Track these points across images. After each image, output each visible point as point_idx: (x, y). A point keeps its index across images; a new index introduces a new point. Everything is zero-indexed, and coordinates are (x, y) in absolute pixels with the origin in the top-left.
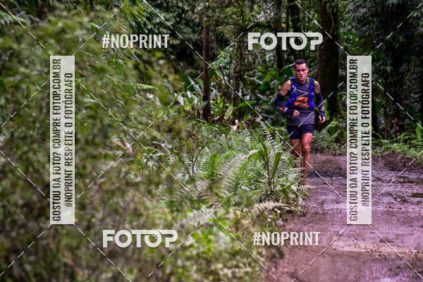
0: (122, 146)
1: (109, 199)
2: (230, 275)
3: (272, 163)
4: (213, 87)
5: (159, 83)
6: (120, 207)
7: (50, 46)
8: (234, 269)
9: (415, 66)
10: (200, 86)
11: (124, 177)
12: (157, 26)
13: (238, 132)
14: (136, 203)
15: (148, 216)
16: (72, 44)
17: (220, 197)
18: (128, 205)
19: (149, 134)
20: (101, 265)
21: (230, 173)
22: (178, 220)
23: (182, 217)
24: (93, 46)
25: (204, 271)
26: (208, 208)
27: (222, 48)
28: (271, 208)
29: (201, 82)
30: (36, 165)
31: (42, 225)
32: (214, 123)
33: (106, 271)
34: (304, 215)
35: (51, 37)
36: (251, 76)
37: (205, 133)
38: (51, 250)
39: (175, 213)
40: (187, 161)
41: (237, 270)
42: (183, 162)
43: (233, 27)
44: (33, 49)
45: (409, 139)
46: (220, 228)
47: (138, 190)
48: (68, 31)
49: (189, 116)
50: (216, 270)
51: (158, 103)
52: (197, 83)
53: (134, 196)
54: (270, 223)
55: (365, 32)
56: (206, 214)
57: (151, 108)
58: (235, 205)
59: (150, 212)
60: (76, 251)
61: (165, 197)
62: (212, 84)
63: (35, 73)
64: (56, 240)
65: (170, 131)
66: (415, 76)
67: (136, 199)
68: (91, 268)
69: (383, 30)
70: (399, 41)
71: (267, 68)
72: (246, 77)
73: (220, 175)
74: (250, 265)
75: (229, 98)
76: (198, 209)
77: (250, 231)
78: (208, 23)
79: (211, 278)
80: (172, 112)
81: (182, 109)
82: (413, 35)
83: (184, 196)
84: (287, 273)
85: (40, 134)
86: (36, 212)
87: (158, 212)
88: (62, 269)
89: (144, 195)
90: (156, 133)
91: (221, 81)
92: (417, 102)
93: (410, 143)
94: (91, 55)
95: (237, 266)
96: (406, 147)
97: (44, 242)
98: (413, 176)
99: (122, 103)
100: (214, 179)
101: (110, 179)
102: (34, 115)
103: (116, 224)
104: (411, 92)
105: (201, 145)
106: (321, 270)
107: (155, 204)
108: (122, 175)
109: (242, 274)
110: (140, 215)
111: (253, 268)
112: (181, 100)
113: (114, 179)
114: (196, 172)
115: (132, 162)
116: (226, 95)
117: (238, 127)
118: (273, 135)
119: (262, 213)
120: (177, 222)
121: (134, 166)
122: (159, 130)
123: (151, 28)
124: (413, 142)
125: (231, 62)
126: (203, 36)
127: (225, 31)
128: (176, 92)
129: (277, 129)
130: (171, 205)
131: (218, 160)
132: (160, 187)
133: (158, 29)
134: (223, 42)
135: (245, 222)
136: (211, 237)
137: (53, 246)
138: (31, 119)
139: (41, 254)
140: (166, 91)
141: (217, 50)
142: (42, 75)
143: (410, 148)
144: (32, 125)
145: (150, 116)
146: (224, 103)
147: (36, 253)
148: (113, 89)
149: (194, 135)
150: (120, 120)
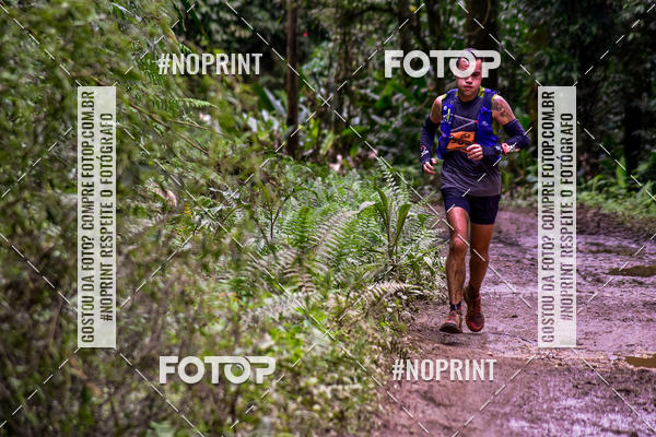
0: (162, 196)
1: (141, 278)
2: (329, 396)
3: (394, 218)
4: (304, 103)
5: (220, 97)
6: (159, 289)
7: (48, 39)
8: (335, 386)
9: (616, 72)
10: (283, 104)
11: (165, 244)
12: (215, 9)
13: (342, 174)
14: (184, 283)
15: (202, 302)
16: (83, 35)
17: (315, 275)
18: (172, 285)
19: (204, 176)
20: (128, 380)
21: (329, 237)
22: (249, 310)
23: (255, 304)
24: (117, 38)
25: (288, 388)
26: (295, 291)
27: (317, 43)
28: (392, 291)
29: (284, 96)
30: (27, 223)
31: (36, 317)
32: (304, 160)
33: (137, 389)
34: (444, 303)
35: (50, 24)
36: (361, 88)
37: (291, 176)
38: (52, 357)
39: (244, 299)
40: (262, 219)
41: (340, 387)
42: (257, 221)
43: (334, 10)
44: (22, 43)
45: (606, 185)
46: (314, 323)
47: (186, 264)
48: (78, 15)
49: (266, 150)
50: (307, 387)
51: (217, 129)
52: (277, 98)
53: (180, 273)
54: (391, 314)
55: (539, 19)
56: (292, 301)
57: (206, 136)
58: (338, 287)
59: (206, 297)
60: (90, 358)
61: (228, 275)
62: (302, 99)
63: (24, 80)
64: (59, 340)
65: (236, 172)
66: (615, 87)
67: (184, 278)
68: (112, 382)
69: (565, 17)
70: (590, 34)
72: (353, 88)
73: (315, 240)
74: (359, 379)
75: (327, 122)
76: (281, 292)
77: (360, 327)
78: (295, 5)
79: (299, 399)
80: (240, 143)
81: (254, 138)
82: (613, 24)
83: (258, 274)
84: (417, 391)
85: (34, 176)
86: (27, 297)
87: (217, 298)
88: (69, 385)
89: (195, 272)
90: (213, 176)
91: (314, 94)
92: (618, 127)
93: (607, 192)
94: (113, 53)
95: (340, 382)
96: (600, 198)
97: (41, 343)
98: (612, 242)
99: (162, 128)
100: (304, 246)
101: (143, 246)
102: (24, 146)
103: (154, 315)
104: (609, 112)
105: (284, 194)
107: (212, 285)
108: (163, 239)
109: (347, 394)
110: (190, 302)
111: (365, 383)
112: (253, 123)
113: (150, 246)
114: (277, 235)
115: (178, 220)
116: (323, 117)
117: (342, 167)
118: (397, 179)
119: (379, 299)
120: (246, 313)
121: (180, 227)
122: (219, 171)
123: (207, 13)
124: (612, 189)
125: (330, 66)
126: (288, 24)
127: (321, 17)
128: (245, 111)
129: (402, 170)
130: (237, 286)
131: (310, 218)
132: (222, 258)
133: (218, 13)
134: (319, 35)
135: (353, 313)
136: (300, 336)
137: (54, 350)
138: (19, 153)
139: (35, 361)
140: (229, 109)
141: (309, 47)
142: (36, 84)
143: (607, 199)
144: (20, 161)
145: (205, 150)
146: (320, 129)
147: (28, 362)
148: (147, 106)
149: (274, 179)
150: (159, 155)
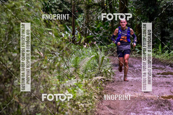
0: (39, 54)
1: (34, 75)
2: (83, 106)
3: (100, 61)
4: (77, 29)
5: (54, 28)
6: (38, 78)
7: (9, 13)
8: (85, 104)
9: (159, 21)
10: (71, 29)
11: (40, 66)
12: (53, 5)
13: (86, 48)
14: (45, 77)
15: (50, 82)
16: (18, 12)
17: (79, 75)
18: (42, 77)
19: (50, 49)
20: (30, 102)
21: (83, 65)
22: (62, 84)
23: (64, 82)
24: (27, 12)
25: (72, 104)
26: (74, 79)
27: (80, 14)
28: (100, 79)
29: (71, 28)
30: (3, 61)
31: (6, 86)
32: (77, 44)
33: (32, 105)
34: (114, 82)
35: (9, 9)
36: (92, 25)
37: (73, 49)
38: (10, 96)
39: (61, 81)
40: (66, 60)
41: (86, 104)
42: (64, 60)
43: (84, 5)
44: (2, 14)
45: (156, 51)
46: (79, 87)
47: (46, 72)
48: (17, 6)
49: (67, 42)
50: (77, 104)
51: (54, 36)
52: (70, 28)
53: (44, 74)
54: (100, 85)
55: (138, 7)
56: (73, 82)
57: (51, 38)
58: (85, 78)
59: (51, 81)
60: (20, 97)
61: (56, 75)
62: (76, 28)
63: (3, 23)
64: (12, 92)
65: (59, 47)
66: (158, 25)
67: (45, 75)
68: (26, 103)
69: (145, 7)
70: (152, 11)
71: (98, 22)
72: (90, 25)
73: (79, 66)
74: (91, 102)
75: (83, 34)
76: (70, 79)
77: (91, 89)
78: (74, 4)
79: (75, 107)
80: (60, 40)
81: (63, 39)
82: (158, 9)
83: (64, 74)
84: (106, 105)
85: (5, 48)
86: (3, 80)
87: (54, 81)
88: (14, 104)
89: (48, 74)
90: (53, 48)
91: (79, 27)
92: (159, 36)
93: (156, 53)
94: (26, 16)
95: (86, 103)
96: (154, 54)
97: (7, 93)
98: (157, 66)
99: (39, 36)
100: (77, 67)
101: (34, 67)
102: (3, 41)
103: (37, 85)
104: (157, 32)
105: (72, 53)
106: (120, 104)
107: (53, 77)
108: (39, 65)
109: (88, 106)
110: (46, 82)
111: (93, 103)
112: (63, 35)
113: (36, 67)
114: (69, 64)
115: (43, 60)
117: (87, 46)
118: (101, 49)
119: (96, 81)
120: (61, 85)
121: (44, 62)
122: (54, 47)
123: (51, 6)
124: (158, 52)
125: (84, 20)
126: (72, 9)
127: (81, 7)
128: (61, 32)
129: (103, 47)
130: (59, 78)
131: (78, 60)
132: (55, 70)
133: (54, 6)
134: (81, 11)
135: (89, 85)
136: (76, 91)
137: (10, 94)
138: (1, 43)
139: (5, 97)
140: (57, 31)
141: (78, 14)
142: (6, 24)
143: (156, 55)
144: (2, 45)
145: (50, 42)
146: (81, 36)
147: (3, 97)
148: (35, 30)
149: (69, 49)
150: (38, 43)
